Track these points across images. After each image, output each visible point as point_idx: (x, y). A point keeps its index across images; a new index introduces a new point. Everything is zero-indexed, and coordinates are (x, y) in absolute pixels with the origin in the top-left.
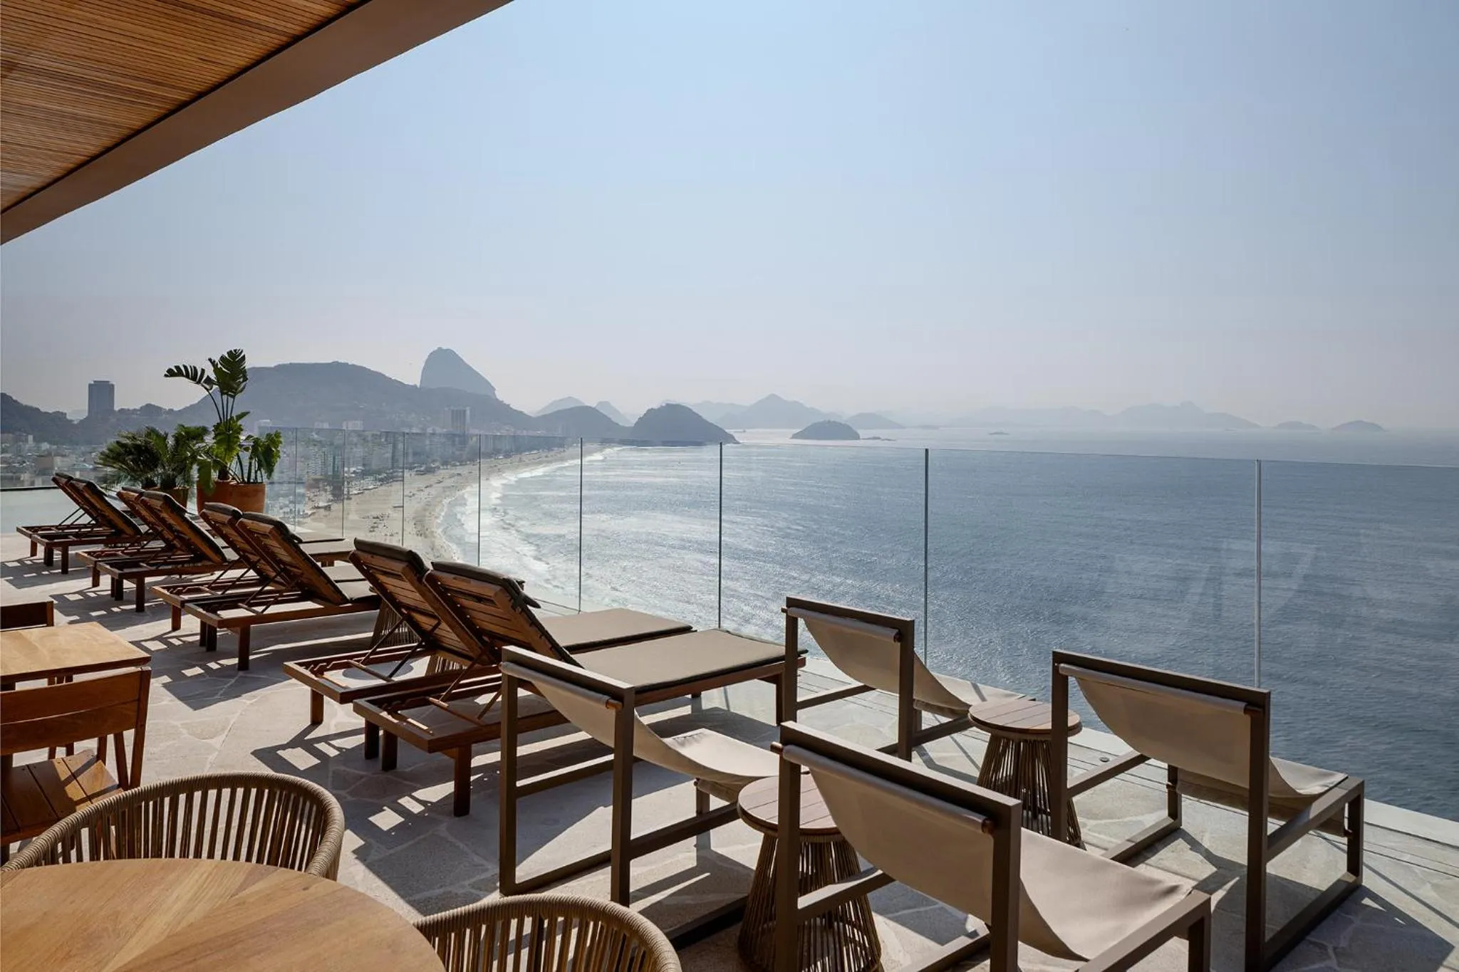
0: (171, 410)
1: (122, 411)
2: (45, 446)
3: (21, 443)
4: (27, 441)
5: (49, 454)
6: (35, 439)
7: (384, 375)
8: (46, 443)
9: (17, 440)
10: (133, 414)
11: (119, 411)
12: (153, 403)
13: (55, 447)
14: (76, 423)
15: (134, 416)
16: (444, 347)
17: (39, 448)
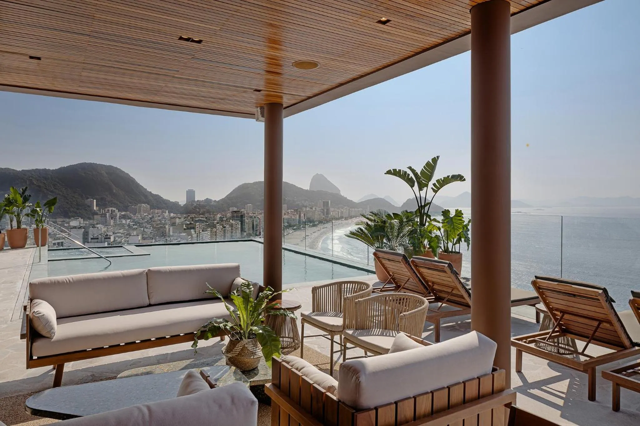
0: (214, 201)
1: (198, 201)
2: (172, 215)
3: (164, 214)
4: (166, 212)
5: (174, 218)
6: (168, 212)
7: (295, 186)
8: (172, 214)
9: (163, 212)
12: (209, 198)
13: (175, 215)
14: (182, 205)
15: (202, 203)
16: (319, 173)
17: (170, 215)
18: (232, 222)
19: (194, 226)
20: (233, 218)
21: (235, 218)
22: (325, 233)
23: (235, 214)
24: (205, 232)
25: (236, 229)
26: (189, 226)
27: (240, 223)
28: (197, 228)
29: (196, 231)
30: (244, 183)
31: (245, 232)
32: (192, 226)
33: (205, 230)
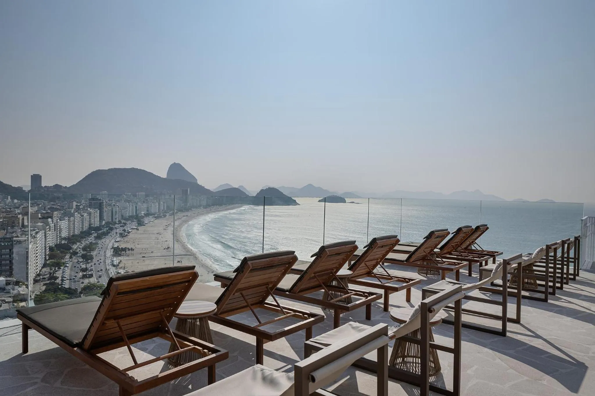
0: (66, 187)
1: (45, 187)
2: (16, 201)
3: (5, 200)
4: (7, 199)
6: (11, 198)
7: (153, 174)
9: (4, 198)
10: (50, 188)
11: (44, 187)
12: (58, 184)
14: (27, 191)
15: (51, 189)
16: (176, 162)
17: (13, 202)
18: (90, 210)
19: (51, 215)
20: (90, 206)
21: (93, 206)
22: (186, 221)
23: (93, 202)
24: (62, 221)
25: (95, 217)
26: (46, 215)
27: (99, 211)
28: (55, 217)
29: (54, 221)
30: (98, 169)
31: (104, 220)
32: (49, 215)
33: (62, 219)
